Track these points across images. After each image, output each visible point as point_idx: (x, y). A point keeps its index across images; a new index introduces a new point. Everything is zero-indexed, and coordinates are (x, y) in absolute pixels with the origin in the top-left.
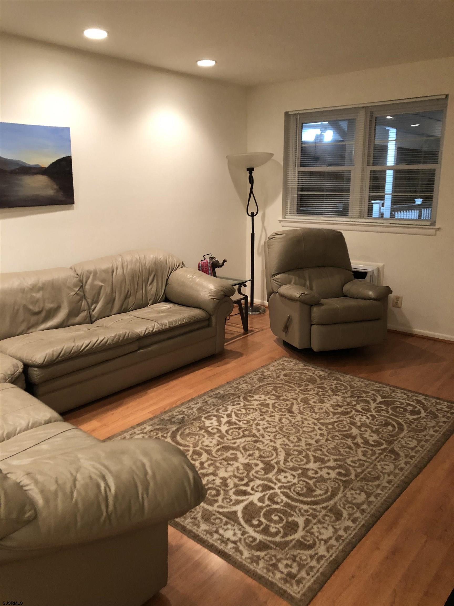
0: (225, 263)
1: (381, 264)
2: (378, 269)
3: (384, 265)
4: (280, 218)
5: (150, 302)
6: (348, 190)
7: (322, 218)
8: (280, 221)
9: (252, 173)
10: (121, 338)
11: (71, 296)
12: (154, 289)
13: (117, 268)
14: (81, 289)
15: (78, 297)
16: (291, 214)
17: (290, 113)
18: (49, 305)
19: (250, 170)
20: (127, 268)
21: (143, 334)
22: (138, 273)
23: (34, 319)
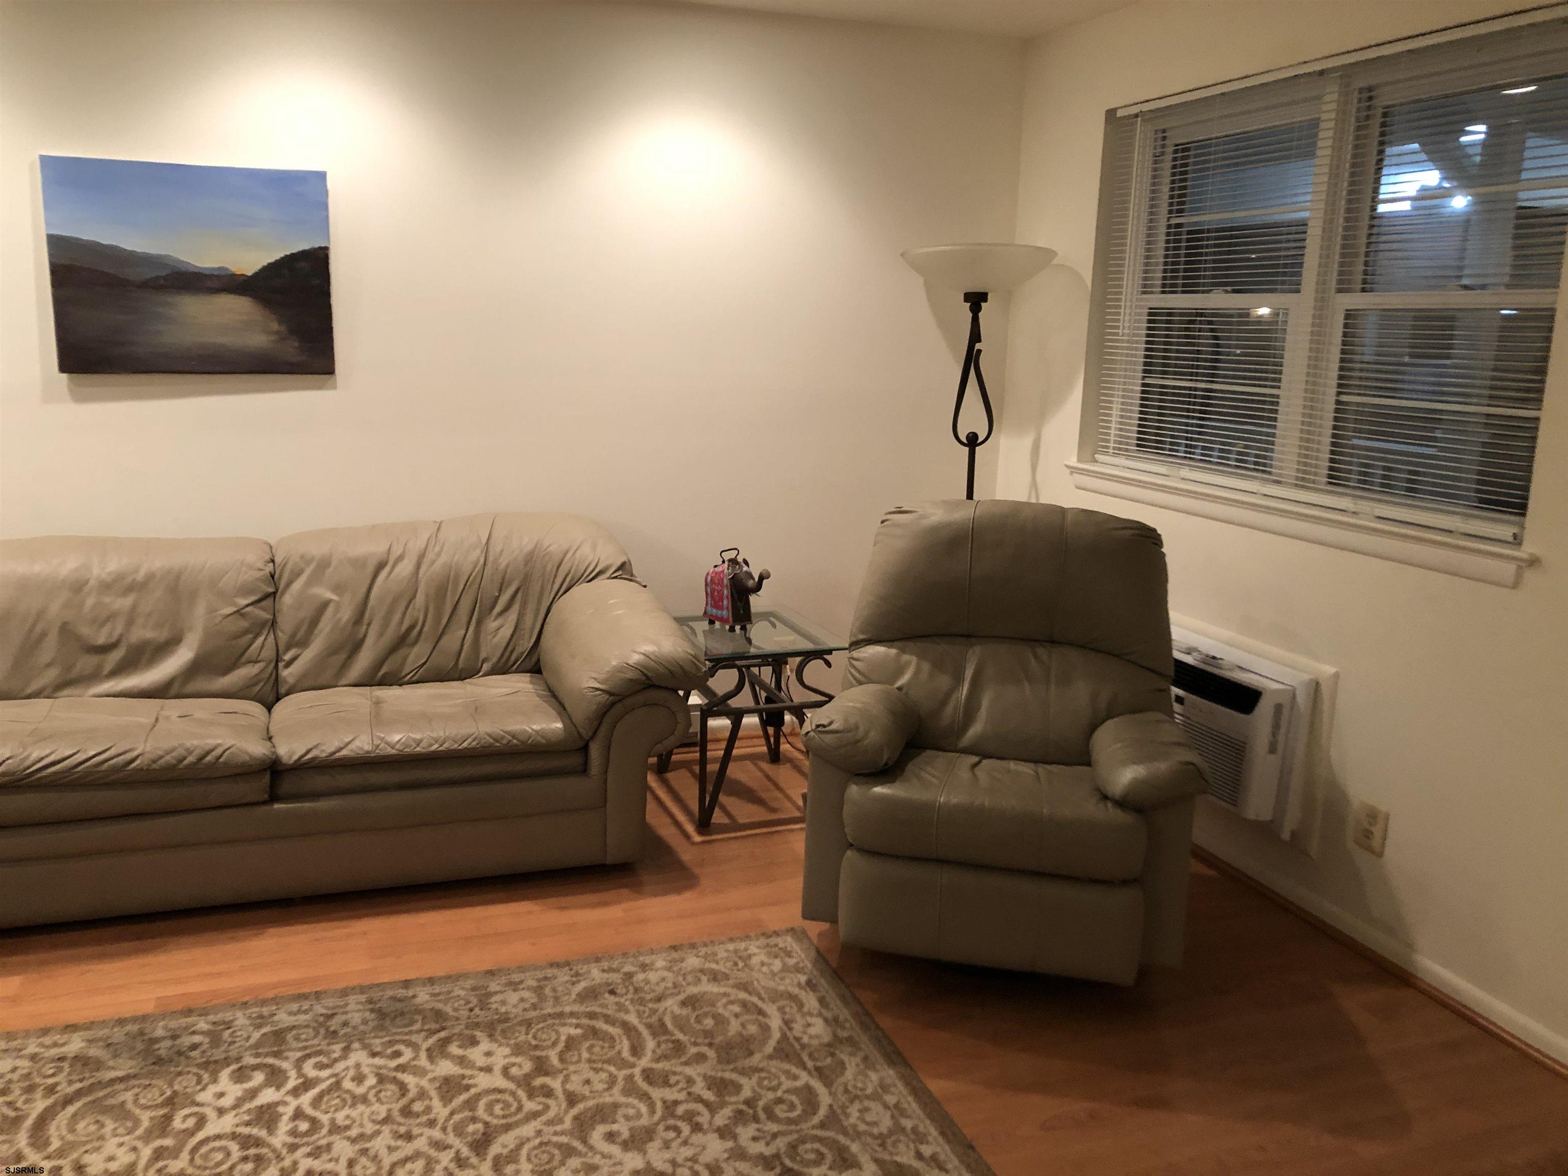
0: (765, 581)
1: (1329, 670)
2: (1316, 687)
3: (1336, 676)
4: (1073, 461)
5: (486, 667)
6: (1276, 382)
7: (1185, 472)
8: (1073, 470)
9: (980, 309)
10: (191, 759)
11: (220, 618)
12: (506, 632)
13: (400, 558)
14: (268, 603)
15: (244, 624)
16: (1119, 451)
17: (1120, 114)
18: (142, 633)
19: (976, 300)
20: (433, 562)
21: (295, 757)
22: (465, 578)
23: (87, 663)
